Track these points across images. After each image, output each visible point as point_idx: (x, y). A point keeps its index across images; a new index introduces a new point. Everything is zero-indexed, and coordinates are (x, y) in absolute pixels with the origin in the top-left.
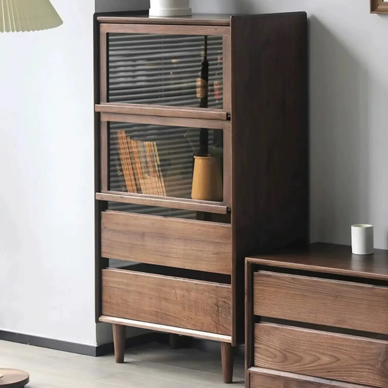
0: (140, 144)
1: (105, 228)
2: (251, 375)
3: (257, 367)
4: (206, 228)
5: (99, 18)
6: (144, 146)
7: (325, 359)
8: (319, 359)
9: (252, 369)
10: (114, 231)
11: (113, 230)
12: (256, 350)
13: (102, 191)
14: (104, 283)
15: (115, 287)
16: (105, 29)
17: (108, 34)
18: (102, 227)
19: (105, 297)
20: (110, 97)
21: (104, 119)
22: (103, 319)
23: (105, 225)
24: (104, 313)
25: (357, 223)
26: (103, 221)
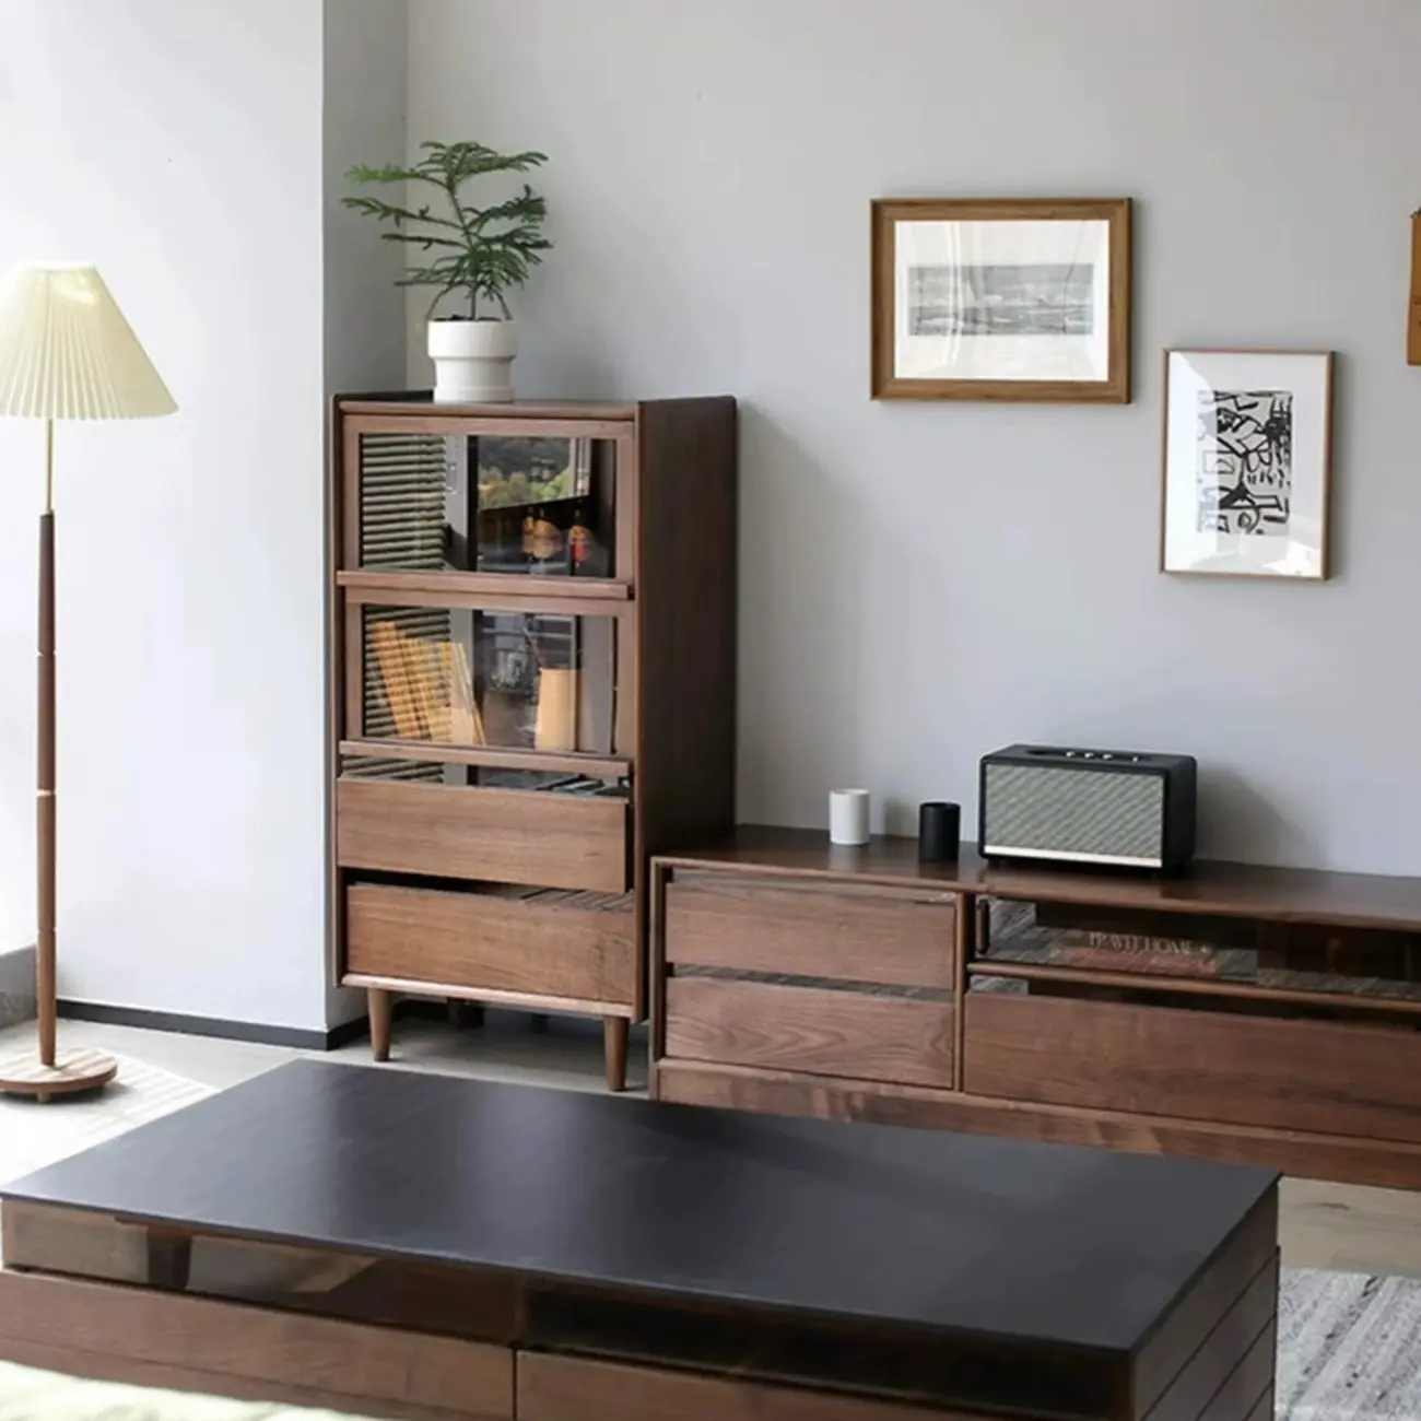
0: (427, 647)
2: (663, 1074)
3: (671, 1057)
5: (344, 405)
6: (436, 651)
7: (816, 1040)
8: (803, 1039)
9: (663, 1063)
12: (669, 1026)
13: (349, 736)
14: (351, 913)
15: (376, 919)
16: (354, 426)
17: (361, 436)
19: (353, 941)
20: (366, 557)
21: (353, 599)
22: (352, 980)
24: (351, 968)
25: (840, 787)
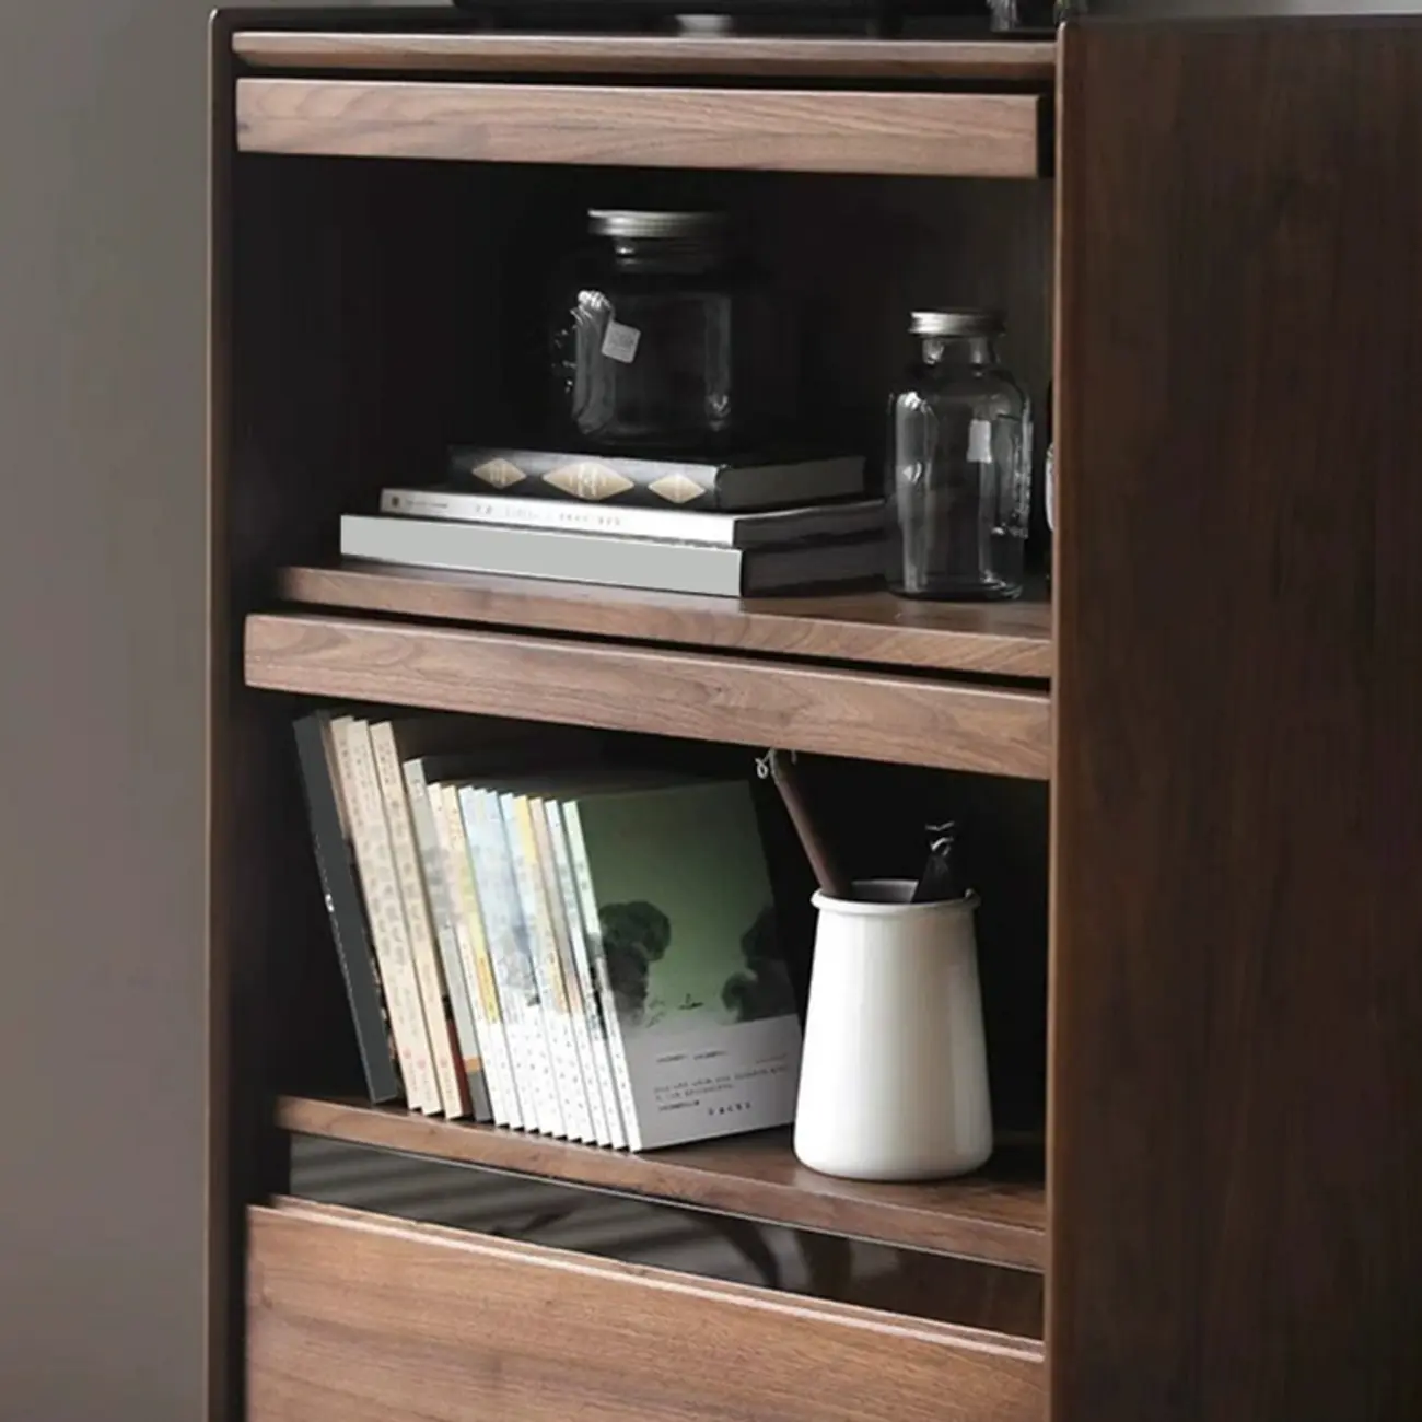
1: (268, 1304)
4: (883, 1358)
10: (318, 1326)
11: (315, 1320)
18: (253, 1297)
23: (267, 1290)
26: (260, 1259)
